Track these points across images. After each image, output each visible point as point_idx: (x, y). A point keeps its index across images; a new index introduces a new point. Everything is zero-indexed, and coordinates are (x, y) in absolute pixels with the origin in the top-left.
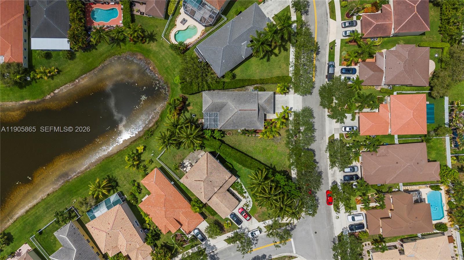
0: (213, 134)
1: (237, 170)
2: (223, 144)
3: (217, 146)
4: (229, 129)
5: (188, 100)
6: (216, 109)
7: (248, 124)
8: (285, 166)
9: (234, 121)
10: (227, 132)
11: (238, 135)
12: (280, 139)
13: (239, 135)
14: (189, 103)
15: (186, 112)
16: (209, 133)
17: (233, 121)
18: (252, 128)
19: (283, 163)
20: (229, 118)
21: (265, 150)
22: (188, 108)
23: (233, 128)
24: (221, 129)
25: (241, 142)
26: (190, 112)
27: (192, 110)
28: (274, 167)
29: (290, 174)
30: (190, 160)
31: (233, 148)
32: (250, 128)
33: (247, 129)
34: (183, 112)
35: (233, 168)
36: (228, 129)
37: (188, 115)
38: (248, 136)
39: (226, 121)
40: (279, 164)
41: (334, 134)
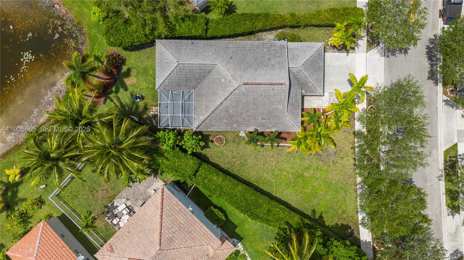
0: (181, 141)
1: (236, 223)
2: (204, 165)
3: (190, 171)
4: (220, 130)
5: (127, 63)
6: (186, 81)
7: (263, 119)
8: (345, 216)
9: (230, 111)
10: (214, 137)
11: (238, 143)
12: (335, 153)
13: (242, 144)
14: (129, 70)
15: (121, 90)
16: (169, 139)
17: (227, 111)
18: (271, 128)
19: (340, 207)
20: (218, 103)
21: (301, 179)
22: (125, 80)
23: (229, 129)
24: (198, 130)
25: (246, 160)
26: (130, 89)
27: (134, 85)
28: (321, 217)
29: (355, 232)
30: (128, 199)
31: (226, 173)
32: (269, 128)
33: (260, 130)
34: (114, 89)
35: (228, 220)
36: (216, 130)
37: (125, 97)
38: (263, 146)
39: (210, 111)
40: (331, 211)
41: (456, 145)
